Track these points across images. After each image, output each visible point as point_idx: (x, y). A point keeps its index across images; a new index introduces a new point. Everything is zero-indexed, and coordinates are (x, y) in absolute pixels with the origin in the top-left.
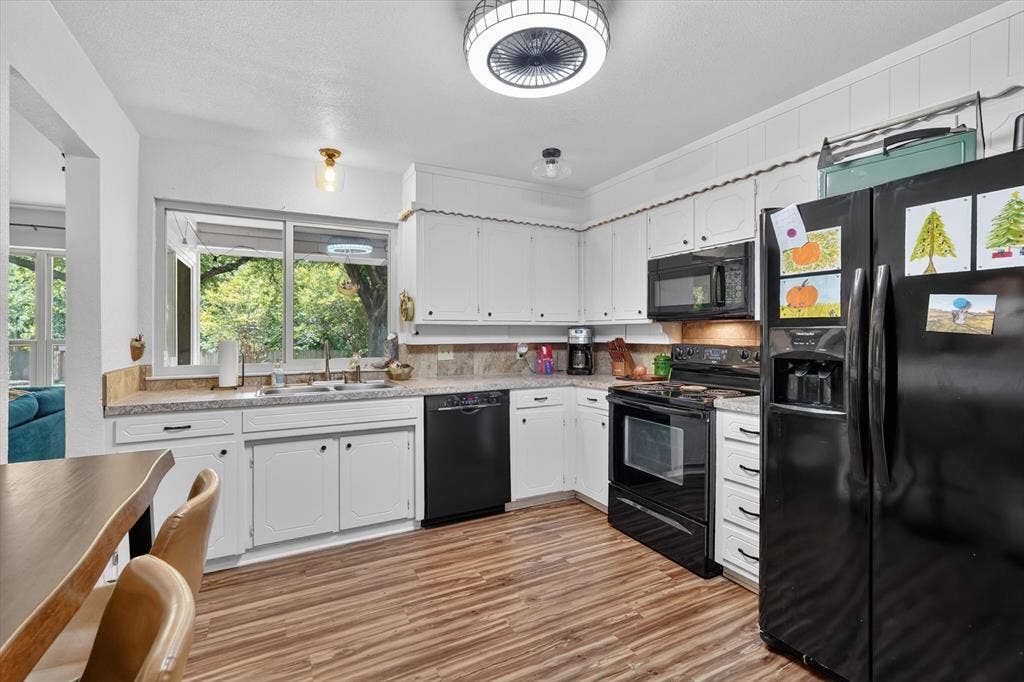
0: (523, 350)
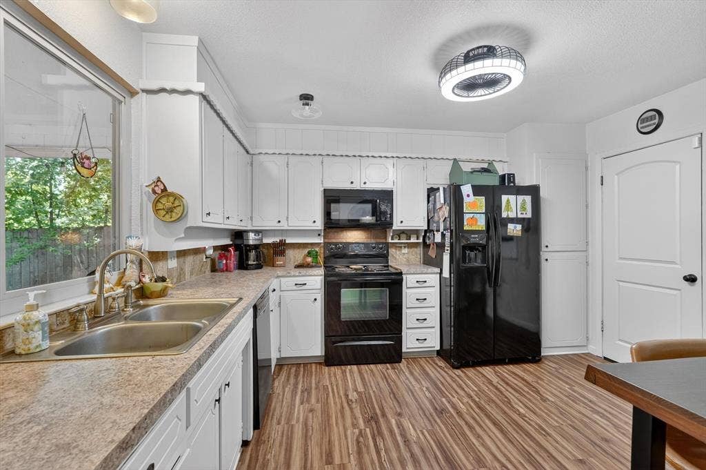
0: (210, 252)
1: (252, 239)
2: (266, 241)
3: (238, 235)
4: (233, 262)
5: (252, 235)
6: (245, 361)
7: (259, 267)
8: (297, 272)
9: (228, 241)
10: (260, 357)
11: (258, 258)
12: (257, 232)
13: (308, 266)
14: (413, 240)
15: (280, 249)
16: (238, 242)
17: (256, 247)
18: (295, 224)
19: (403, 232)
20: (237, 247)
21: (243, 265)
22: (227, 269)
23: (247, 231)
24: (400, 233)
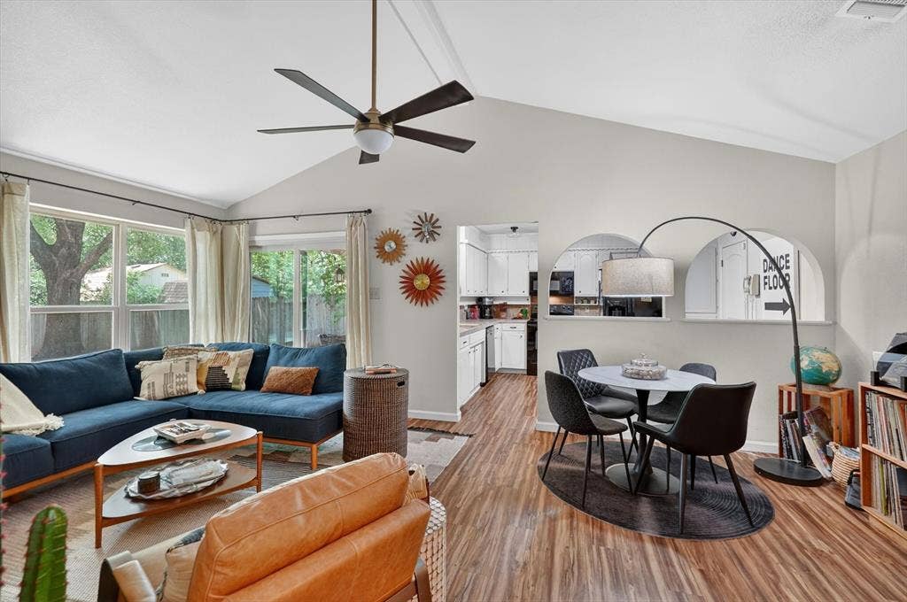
0: (466, 308)
1: (487, 302)
2: (495, 303)
3: (480, 299)
4: (477, 314)
5: (487, 300)
6: (482, 365)
7: (491, 318)
8: (511, 321)
9: (474, 303)
10: (489, 366)
11: (490, 312)
12: (490, 298)
13: (520, 318)
14: (592, 303)
15: (504, 307)
16: (480, 303)
17: (490, 306)
18: (511, 294)
19: (586, 298)
20: (479, 306)
21: (482, 316)
22: (474, 318)
23: (484, 297)
24: (582, 299)
